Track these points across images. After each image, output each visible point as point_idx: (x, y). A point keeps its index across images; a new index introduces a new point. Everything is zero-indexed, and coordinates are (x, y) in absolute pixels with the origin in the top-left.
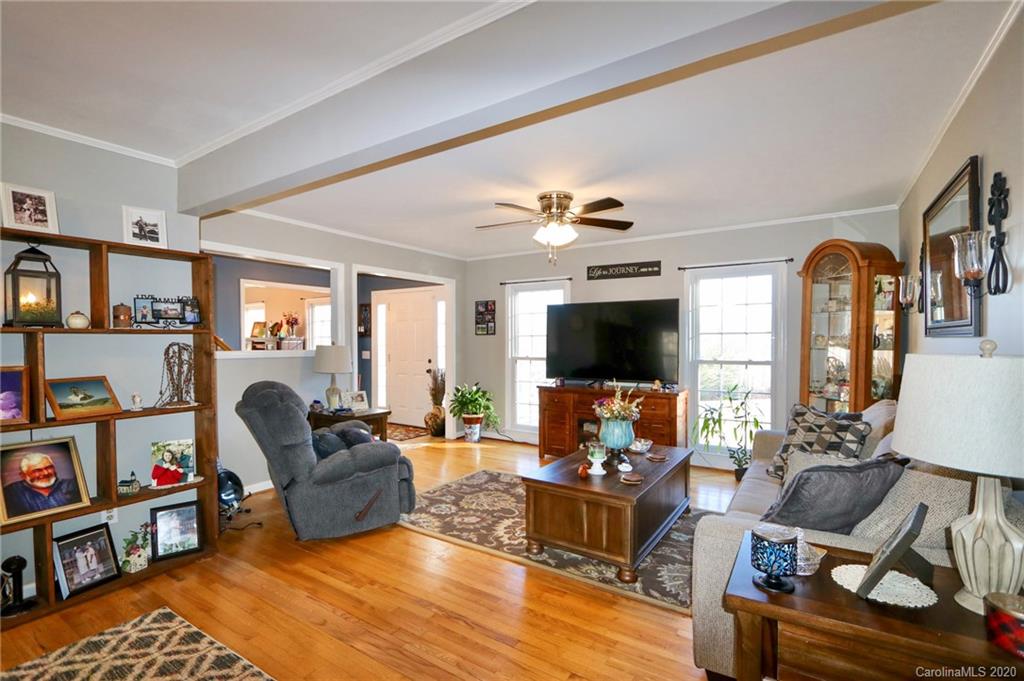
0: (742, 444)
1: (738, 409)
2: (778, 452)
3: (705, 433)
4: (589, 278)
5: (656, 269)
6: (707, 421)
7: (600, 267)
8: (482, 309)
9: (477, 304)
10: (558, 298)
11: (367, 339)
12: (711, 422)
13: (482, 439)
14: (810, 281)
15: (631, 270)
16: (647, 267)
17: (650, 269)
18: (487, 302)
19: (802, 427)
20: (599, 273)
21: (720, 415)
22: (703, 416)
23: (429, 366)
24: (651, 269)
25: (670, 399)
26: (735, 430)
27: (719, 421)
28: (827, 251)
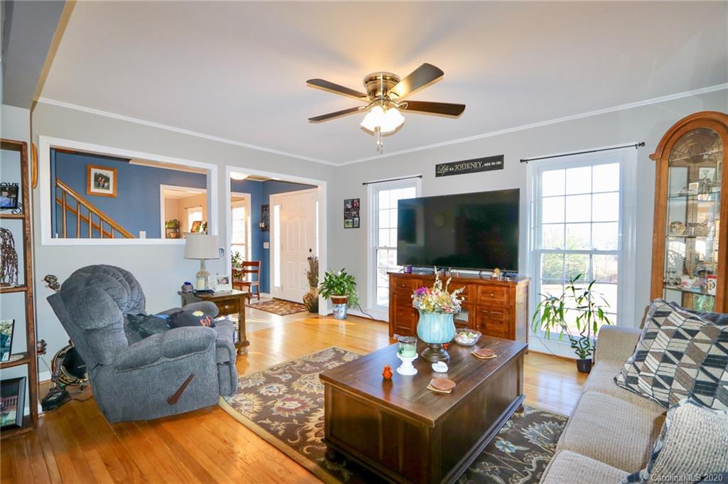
0: (585, 334)
1: (581, 298)
2: (631, 359)
3: (545, 322)
4: (438, 175)
5: (499, 163)
6: (547, 310)
7: (447, 164)
8: (349, 206)
9: (346, 202)
10: (410, 193)
11: (266, 233)
12: (552, 311)
13: (348, 317)
14: (665, 163)
15: (475, 165)
16: (491, 162)
17: (493, 164)
18: (353, 200)
19: (663, 330)
20: (447, 169)
21: (562, 304)
22: (544, 303)
23: (310, 255)
24: (495, 163)
25: (508, 287)
26: (578, 319)
27: (561, 311)
28: (689, 127)
